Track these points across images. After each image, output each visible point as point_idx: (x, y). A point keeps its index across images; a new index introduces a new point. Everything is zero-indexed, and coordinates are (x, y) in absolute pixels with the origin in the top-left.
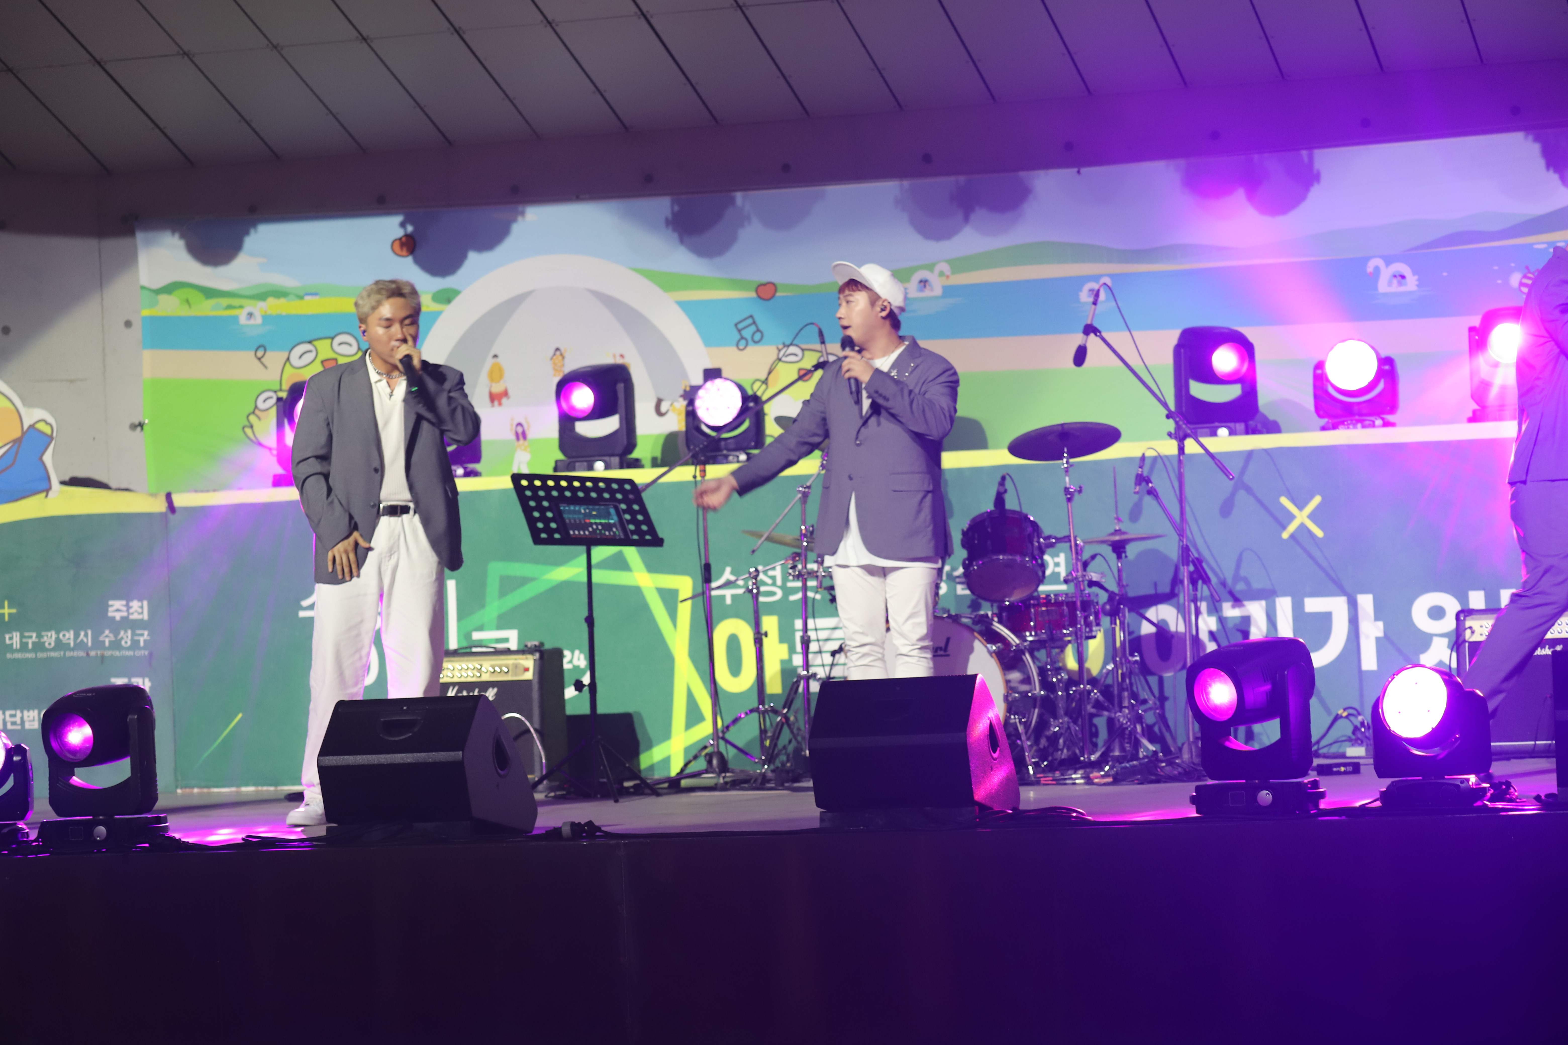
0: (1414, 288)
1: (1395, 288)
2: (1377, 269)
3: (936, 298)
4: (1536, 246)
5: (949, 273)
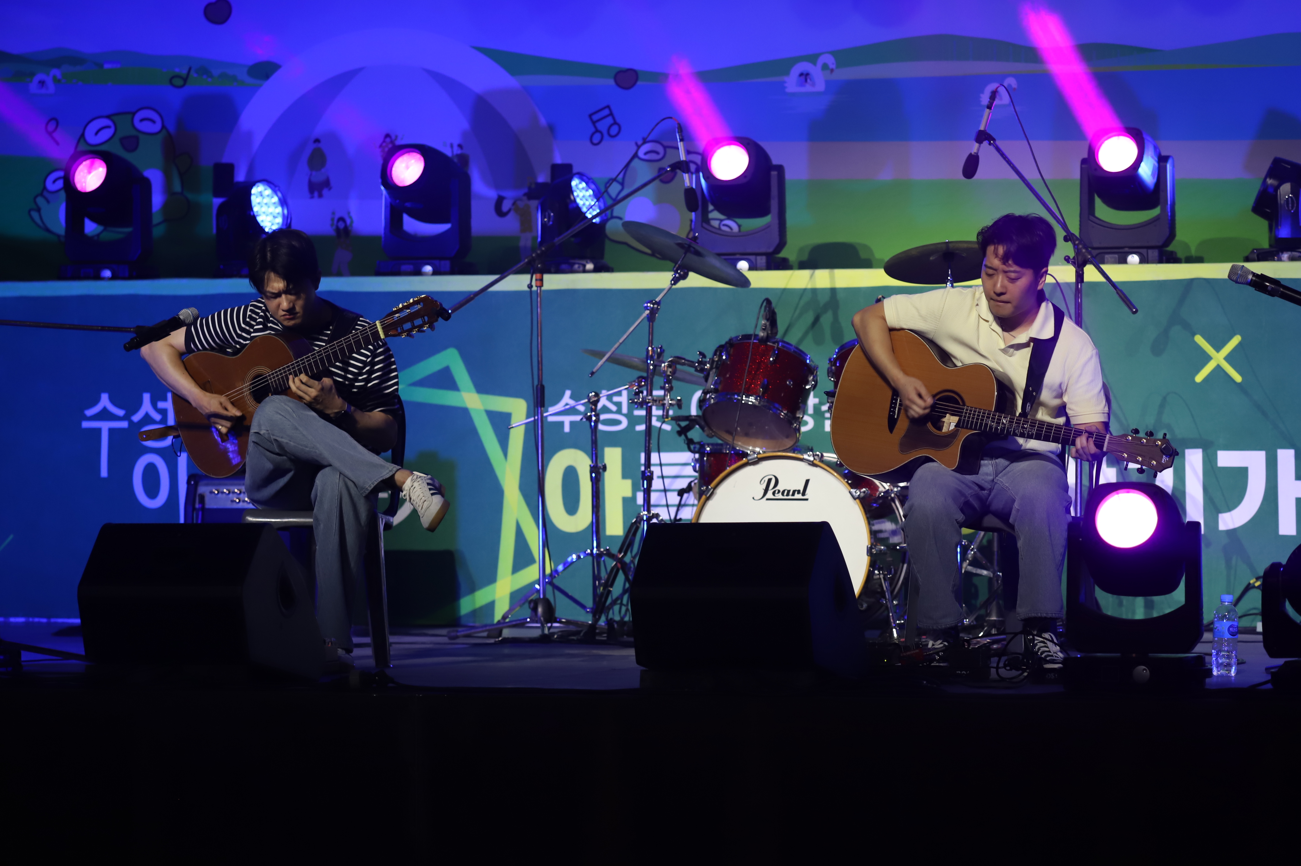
3: (818, 94)
5: (834, 67)
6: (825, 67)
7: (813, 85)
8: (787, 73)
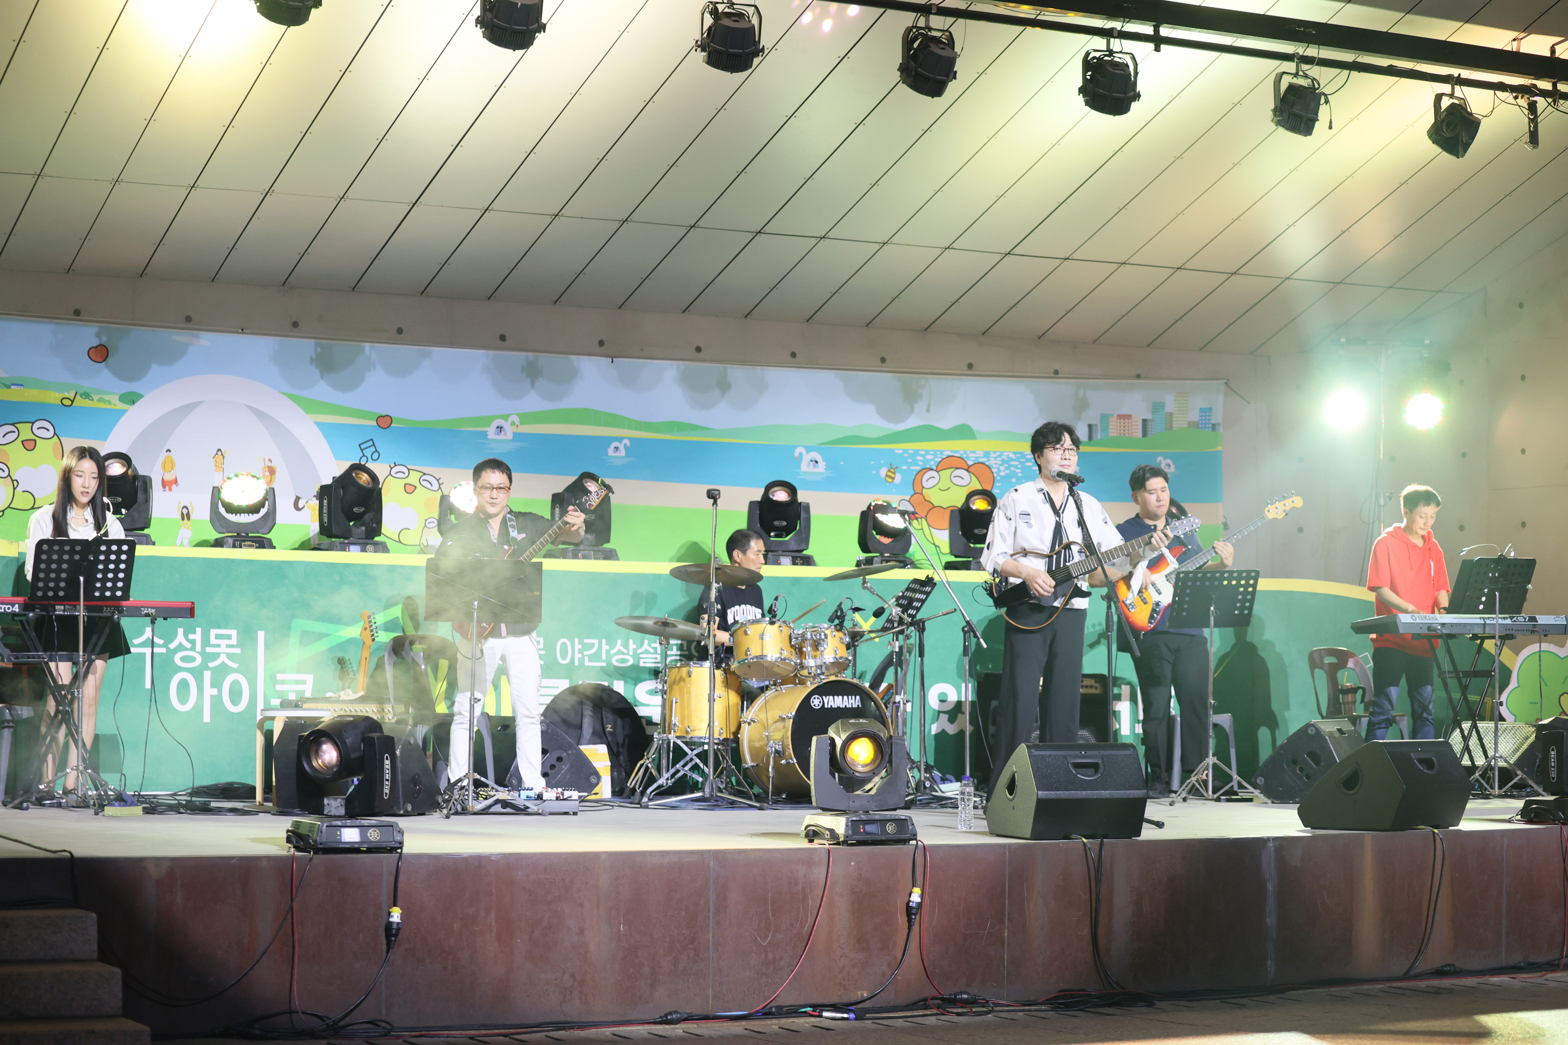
0: (824, 471)
1: (811, 469)
2: (801, 454)
3: (508, 441)
4: (896, 451)
5: (519, 424)
6: (513, 423)
7: (505, 434)
8: (489, 426)
